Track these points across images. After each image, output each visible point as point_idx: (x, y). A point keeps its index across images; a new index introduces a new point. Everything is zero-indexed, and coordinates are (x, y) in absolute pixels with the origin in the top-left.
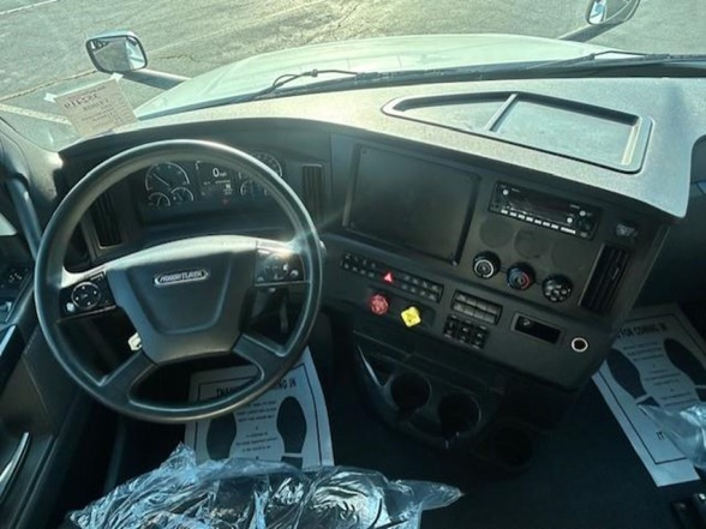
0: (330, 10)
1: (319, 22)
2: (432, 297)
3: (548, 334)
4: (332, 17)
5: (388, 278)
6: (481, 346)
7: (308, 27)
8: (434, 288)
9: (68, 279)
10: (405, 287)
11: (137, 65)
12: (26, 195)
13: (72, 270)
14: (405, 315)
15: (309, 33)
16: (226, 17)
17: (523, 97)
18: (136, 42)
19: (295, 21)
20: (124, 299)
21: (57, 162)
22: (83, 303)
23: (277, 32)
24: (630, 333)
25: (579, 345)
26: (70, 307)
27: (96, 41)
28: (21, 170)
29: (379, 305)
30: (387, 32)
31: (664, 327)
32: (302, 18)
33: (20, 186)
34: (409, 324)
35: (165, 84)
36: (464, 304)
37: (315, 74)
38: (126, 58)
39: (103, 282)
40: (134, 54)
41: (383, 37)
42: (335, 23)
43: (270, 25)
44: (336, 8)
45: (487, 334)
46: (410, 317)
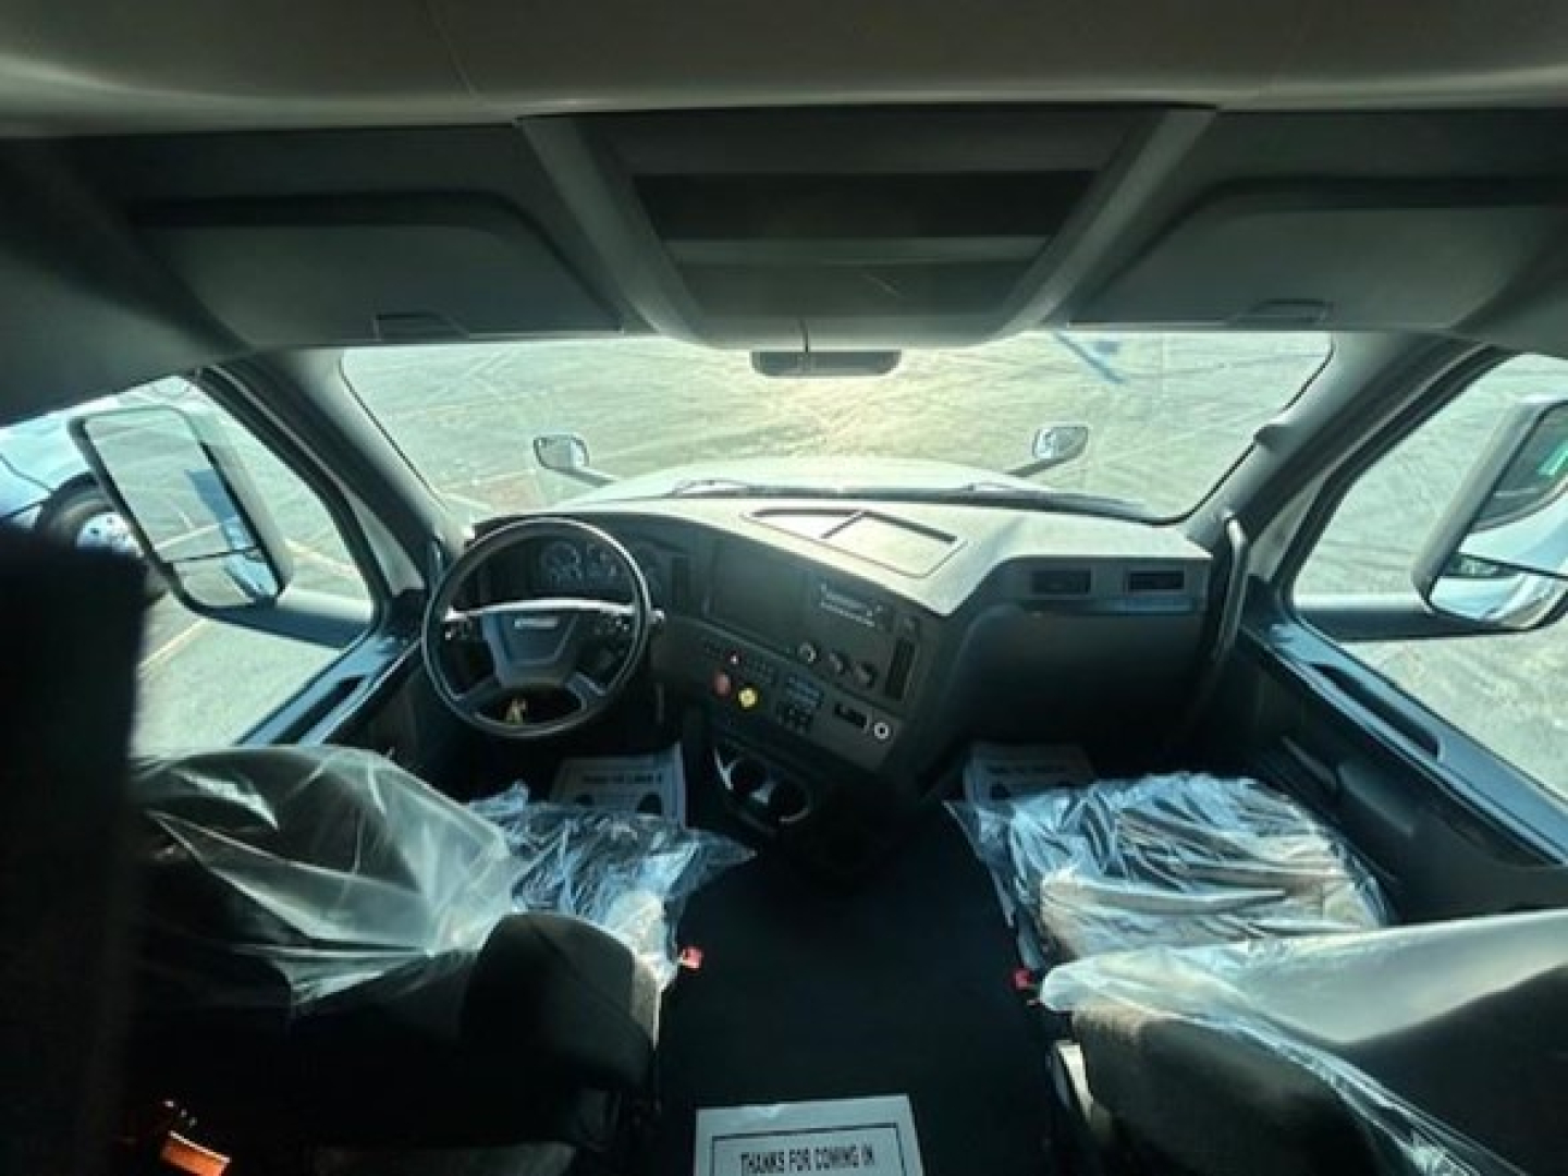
1: (803, 436)
2: (768, 681)
3: (858, 720)
4: (818, 431)
5: (735, 660)
6: (807, 731)
7: (791, 439)
8: (770, 671)
9: (452, 615)
10: (747, 670)
11: (578, 464)
12: (439, 555)
13: (457, 609)
14: (742, 695)
15: (791, 446)
16: (703, 422)
17: (868, 514)
18: (580, 443)
19: (776, 433)
20: (490, 635)
21: (470, 534)
22: (458, 634)
23: (756, 442)
25: (881, 731)
26: (448, 635)
27: (545, 441)
28: (440, 535)
30: (876, 450)
32: (786, 429)
33: (435, 546)
34: (745, 705)
35: (601, 483)
36: (795, 689)
37: (711, 482)
38: (569, 455)
39: (477, 621)
40: (578, 453)
41: (871, 456)
42: (820, 438)
43: (749, 435)
44: (824, 422)
45: (810, 718)
46: (748, 698)
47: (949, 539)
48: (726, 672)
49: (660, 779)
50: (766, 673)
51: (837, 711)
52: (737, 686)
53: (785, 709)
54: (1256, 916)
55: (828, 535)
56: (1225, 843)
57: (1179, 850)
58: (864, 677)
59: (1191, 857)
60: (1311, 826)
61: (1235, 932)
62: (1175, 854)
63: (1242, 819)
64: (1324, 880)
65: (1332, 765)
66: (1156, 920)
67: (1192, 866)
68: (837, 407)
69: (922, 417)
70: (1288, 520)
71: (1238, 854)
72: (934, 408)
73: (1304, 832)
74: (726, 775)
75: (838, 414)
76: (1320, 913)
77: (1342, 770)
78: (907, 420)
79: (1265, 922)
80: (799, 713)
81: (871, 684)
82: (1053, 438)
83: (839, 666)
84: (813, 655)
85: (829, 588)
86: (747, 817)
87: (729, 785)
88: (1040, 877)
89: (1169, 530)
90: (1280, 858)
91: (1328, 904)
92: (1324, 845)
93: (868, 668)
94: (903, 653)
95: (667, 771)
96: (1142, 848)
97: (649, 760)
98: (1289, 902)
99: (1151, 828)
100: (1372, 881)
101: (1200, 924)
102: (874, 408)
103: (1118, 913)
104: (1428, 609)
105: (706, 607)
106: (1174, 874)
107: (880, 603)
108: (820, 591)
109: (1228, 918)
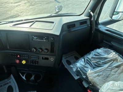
0: (19, 14)
2: (27, 58)
3: (47, 59)
4: (19, 16)
5: (18, 56)
6: (38, 64)
8: (27, 56)
10: (22, 57)
14: (22, 62)
19: (12, 17)
24: (69, 57)
25: (52, 59)
29: (18, 61)
31: (74, 55)
34: (24, 64)
36: (33, 57)
43: (7, 18)
44: (20, 14)
45: (38, 62)
46: (24, 62)
47: (53, 23)
48: (18, 59)
49: (10, 82)
50: (26, 57)
51: (43, 58)
52: (21, 61)
53: (32, 62)
54: (112, 66)
55: (30, 26)
56: (105, 57)
57: (100, 61)
58: (46, 51)
59: (102, 61)
60: (112, 51)
61: (110, 69)
62: (100, 62)
63: (105, 53)
64: (116, 58)
65: (110, 42)
66: (102, 72)
67: (103, 62)
68: (21, 11)
69: (35, 11)
70: (97, 10)
71: (106, 58)
72: (36, 9)
73: (112, 52)
74: (24, 78)
75: (22, 12)
76: (118, 62)
77: (112, 43)
78: (33, 12)
79: (113, 66)
80: (35, 61)
81: (48, 52)
82: (57, 8)
83: (41, 51)
84: (35, 50)
85: (34, 36)
86: (31, 83)
87: (25, 79)
88: (86, 74)
89: (81, 16)
90: (111, 57)
91: (118, 60)
92: (114, 53)
93: (47, 49)
94: (52, 44)
95: (11, 80)
96: (96, 62)
97: (6, 80)
98: (114, 62)
99: (96, 59)
100: (121, 56)
101: (107, 70)
102: (27, 11)
103: (98, 74)
104: (112, 20)
105: (8, 48)
106: (101, 65)
107: (46, 36)
108: (33, 37)
109: (109, 68)
